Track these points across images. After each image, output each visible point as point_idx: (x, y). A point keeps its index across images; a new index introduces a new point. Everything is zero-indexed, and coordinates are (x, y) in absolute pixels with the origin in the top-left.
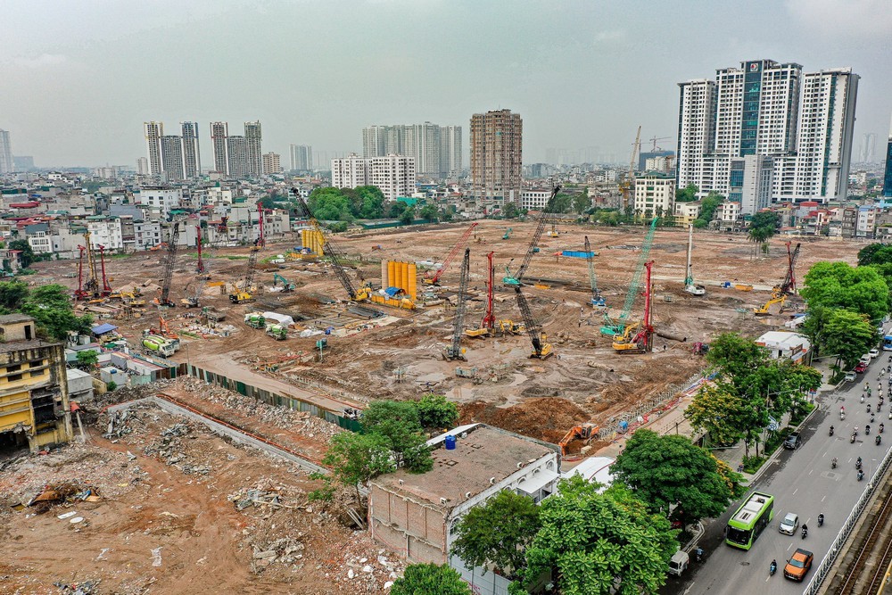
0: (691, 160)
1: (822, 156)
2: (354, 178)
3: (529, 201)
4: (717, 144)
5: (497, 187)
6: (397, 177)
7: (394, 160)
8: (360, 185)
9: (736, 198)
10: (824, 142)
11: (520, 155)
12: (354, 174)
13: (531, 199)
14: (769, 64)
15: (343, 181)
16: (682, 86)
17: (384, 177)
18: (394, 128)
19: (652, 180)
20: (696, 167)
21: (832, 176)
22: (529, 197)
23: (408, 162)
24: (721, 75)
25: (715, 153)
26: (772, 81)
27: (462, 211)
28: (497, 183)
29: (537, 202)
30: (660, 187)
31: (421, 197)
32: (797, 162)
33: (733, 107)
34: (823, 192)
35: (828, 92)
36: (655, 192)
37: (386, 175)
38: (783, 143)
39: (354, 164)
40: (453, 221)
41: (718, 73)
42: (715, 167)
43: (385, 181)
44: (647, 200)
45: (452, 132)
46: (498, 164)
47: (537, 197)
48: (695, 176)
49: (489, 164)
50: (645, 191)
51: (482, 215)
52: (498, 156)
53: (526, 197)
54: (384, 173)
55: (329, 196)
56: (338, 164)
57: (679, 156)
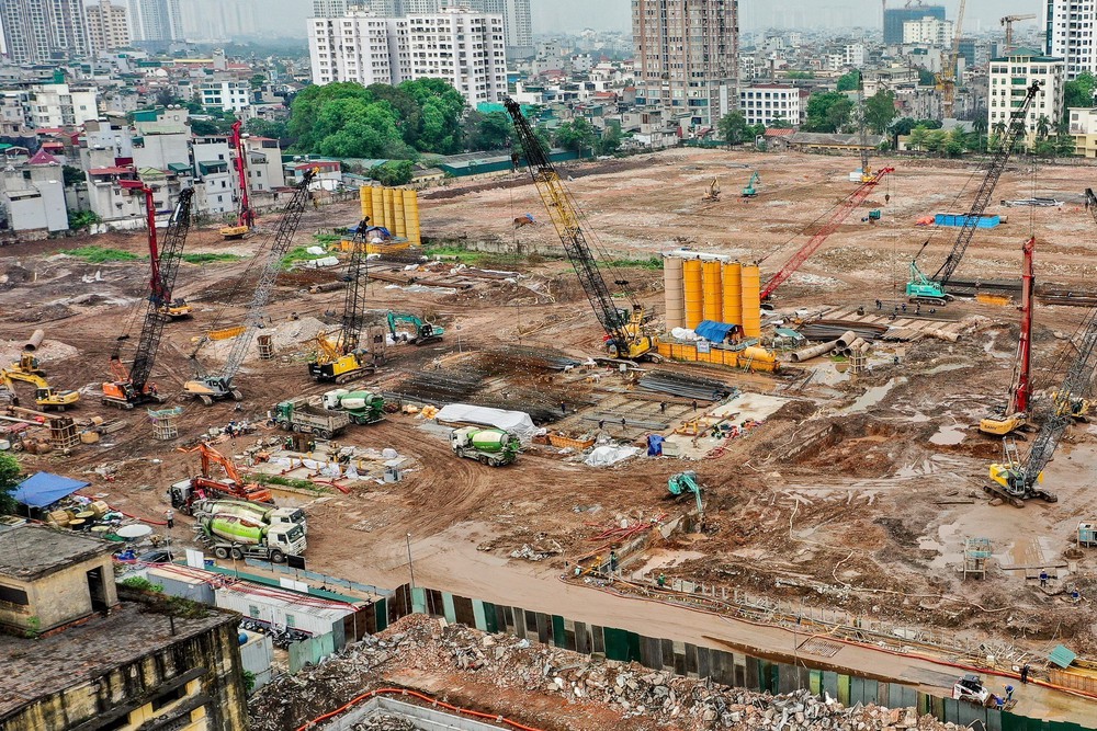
0: (1073, 25)
2: (367, 60)
3: (755, 109)
5: (695, 79)
6: (470, 59)
7: (459, 21)
8: (381, 75)
11: (735, 12)
12: (367, 52)
13: (759, 104)
15: (339, 68)
17: (439, 59)
19: (1022, 65)
20: (1083, 38)
22: (755, 100)
23: (490, 26)
27: (637, 130)
28: (696, 70)
29: (780, 109)
30: (1039, 77)
31: (533, 102)
37: (443, 55)
39: (364, 29)
40: (621, 154)
43: (441, 67)
44: (1013, 103)
46: (696, 32)
47: (772, 100)
48: (1082, 56)
49: (676, 30)
50: (1008, 87)
51: (674, 139)
52: (695, 13)
53: (747, 100)
54: (439, 51)
55: (350, 102)
56: (325, 28)
57: (1050, 15)
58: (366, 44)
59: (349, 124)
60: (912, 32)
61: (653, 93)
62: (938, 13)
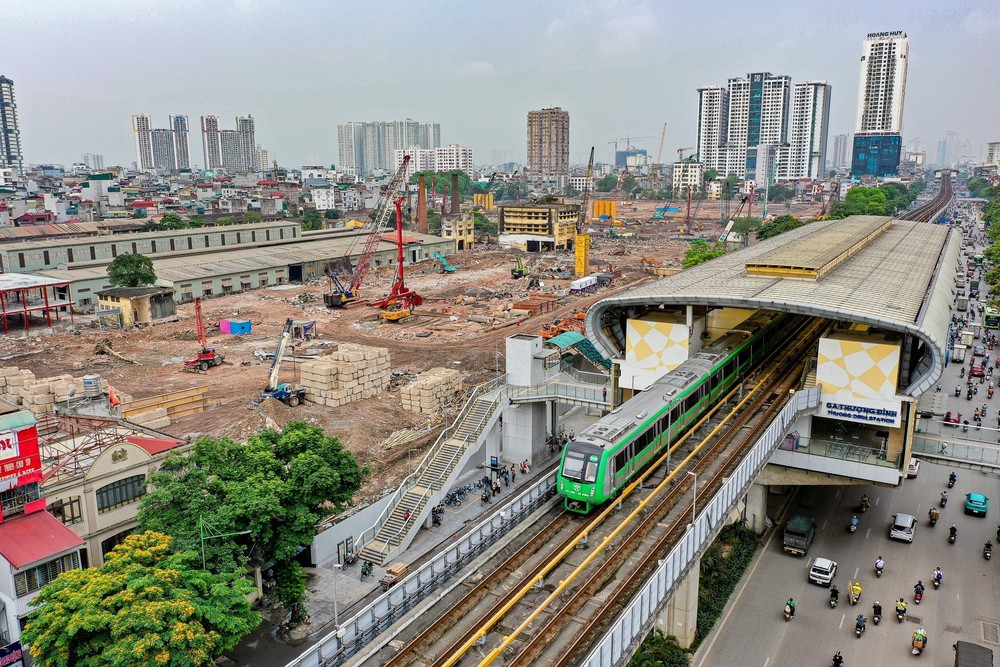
0: (708, 151)
1: (808, 147)
3: (574, 186)
4: (729, 138)
5: (552, 173)
9: (752, 177)
10: (809, 136)
11: (568, 146)
13: (576, 184)
14: (767, 76)
16: (701, 91)
18: (373, 125)
19: (687, 165)
20: (712, 156)
21: (815, 161)
22: (574, 182)
24: (732, 83)
25: (728, 145)
26: (771, 89)
28: (553, 169)
30: (694, 170)
32: (790, 151)
33: (741, 109)
34: (809, 175)
35: (812, 98)
36: (689, 173)
38: (779, 137)
41: (729, 81)
42: (728, 156)
44: (684, 180)
45: (431, 130)
46: (553, 154)
48: (712, 163)
49: (545, 153)
50: (681, 173)
52: (553, 147)
56: (402, 153)
57: (699, 147)
58: (418, 160)
59: (438, 184)
60: (631, 161)
61: (535, 178)
62: (644, 153)
